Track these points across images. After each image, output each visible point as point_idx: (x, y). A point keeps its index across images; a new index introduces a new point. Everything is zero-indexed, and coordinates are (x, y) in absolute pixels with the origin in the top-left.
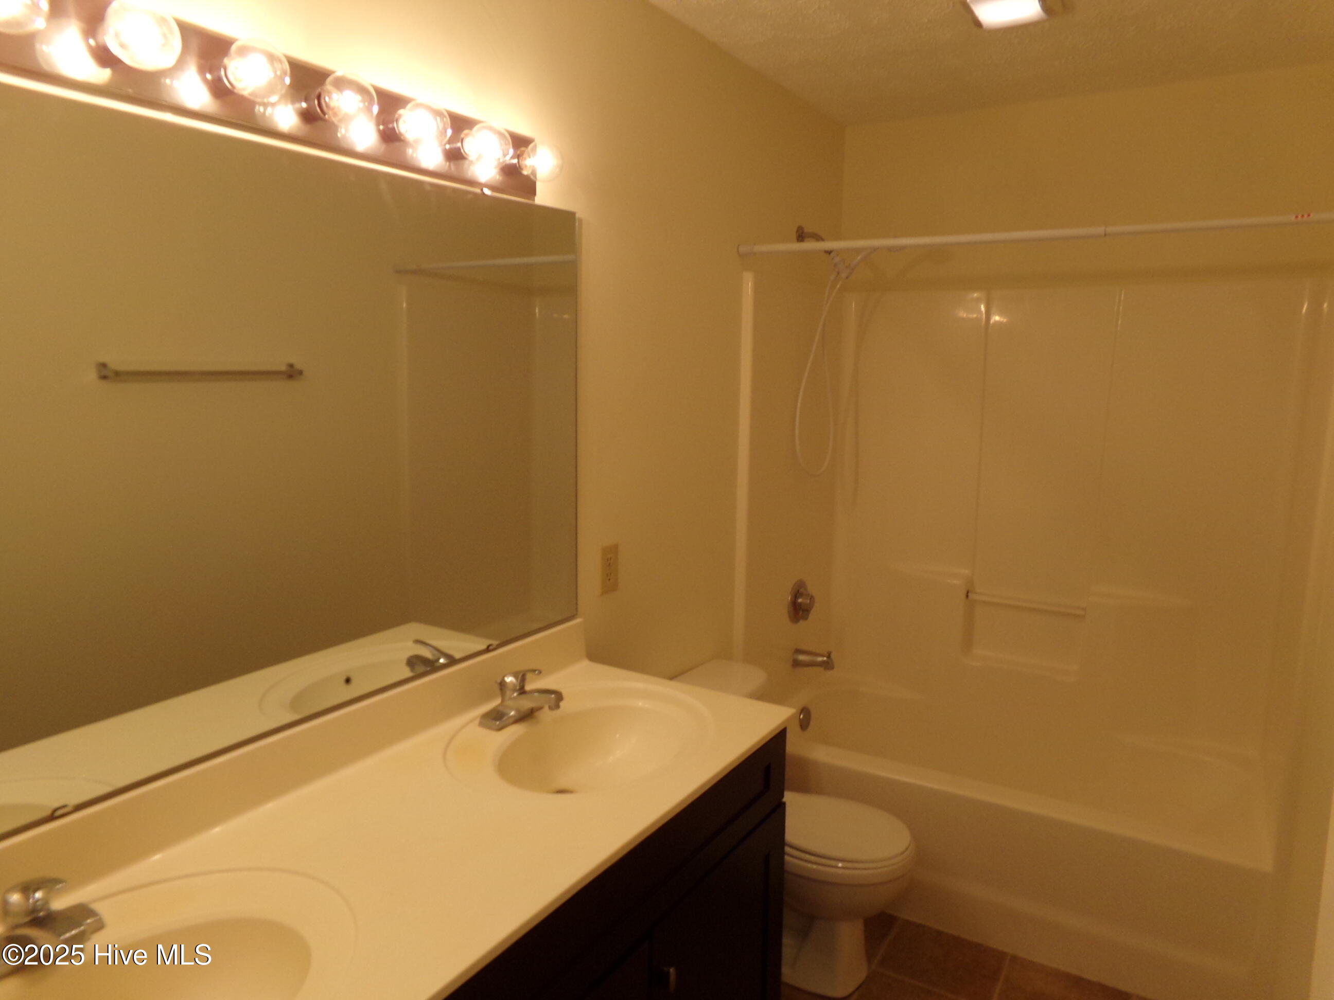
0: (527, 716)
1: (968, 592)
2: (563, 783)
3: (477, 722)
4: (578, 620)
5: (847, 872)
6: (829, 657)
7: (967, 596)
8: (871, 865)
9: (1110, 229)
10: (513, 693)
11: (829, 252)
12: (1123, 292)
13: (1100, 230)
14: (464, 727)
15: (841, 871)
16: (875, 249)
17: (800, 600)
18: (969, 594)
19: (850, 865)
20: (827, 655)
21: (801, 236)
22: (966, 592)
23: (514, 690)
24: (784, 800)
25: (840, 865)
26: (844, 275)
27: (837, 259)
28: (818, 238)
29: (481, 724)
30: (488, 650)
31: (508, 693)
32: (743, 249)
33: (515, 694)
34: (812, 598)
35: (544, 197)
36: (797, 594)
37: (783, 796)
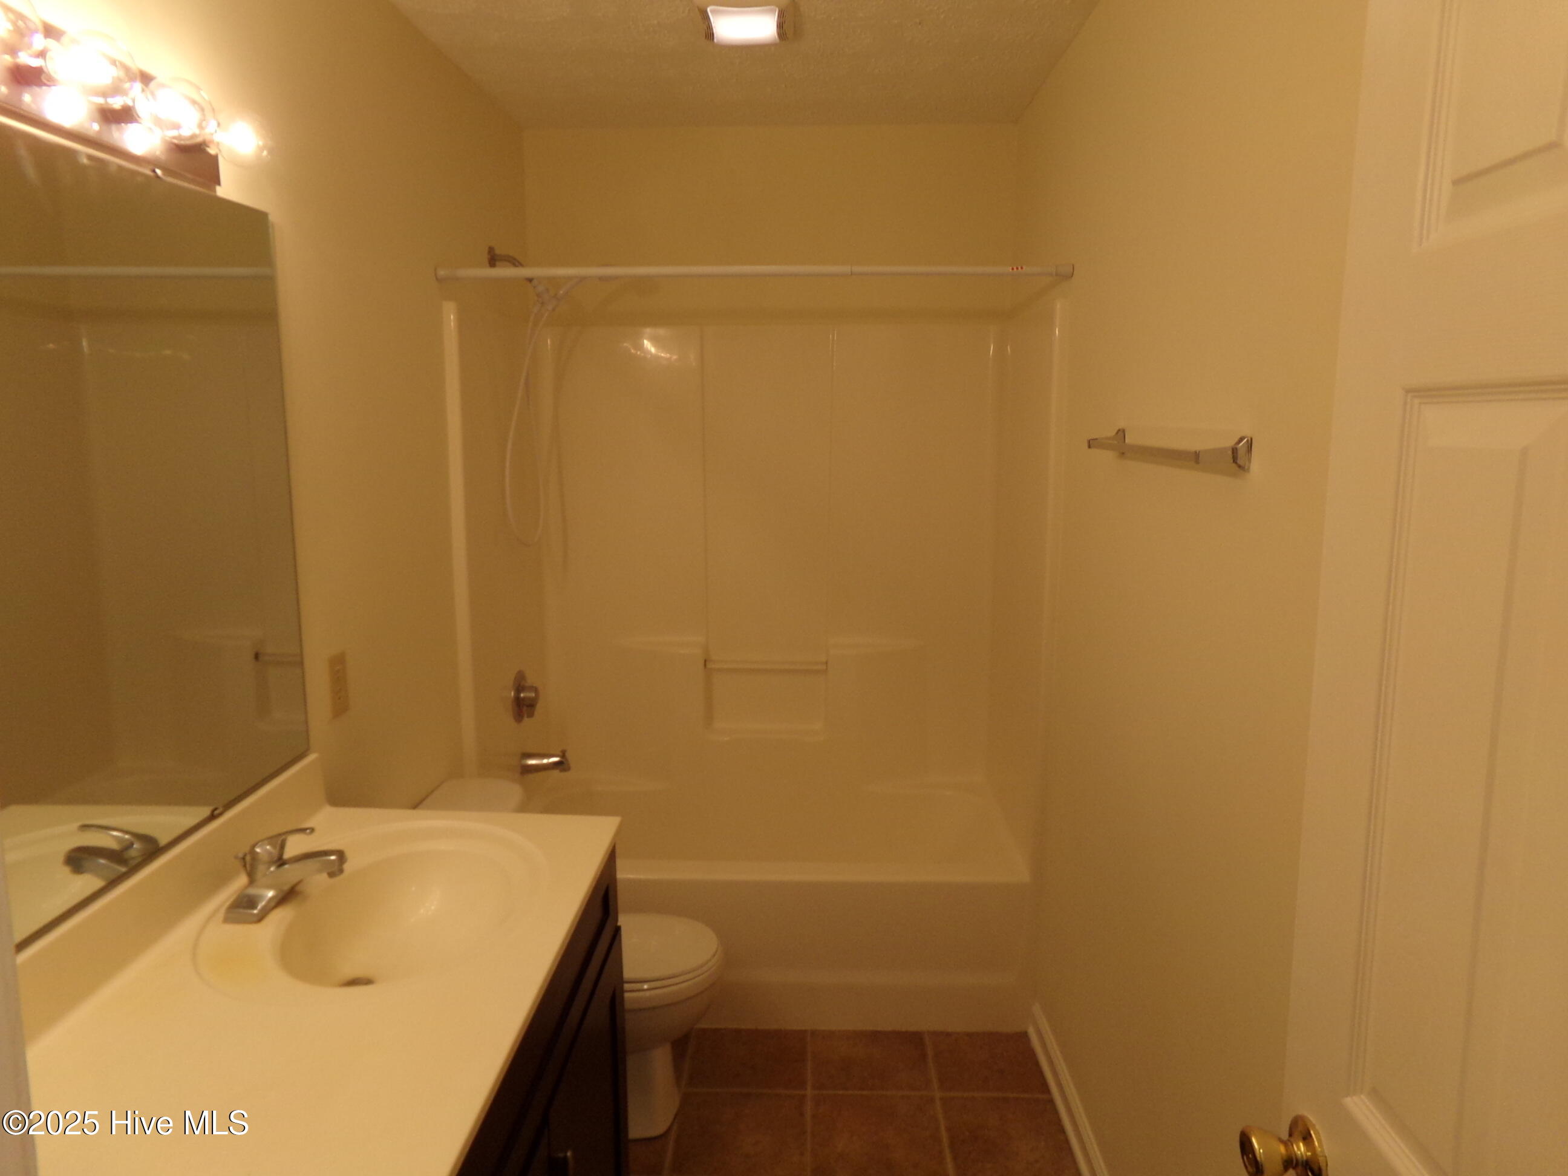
0: (288, 896)
1: (705, 661)
2: (351, 972)
3: (221, 915)
4: (312, 757)
5: (653, 992)
6: (563, 755)
7: (705, 665)
8: (687, 977)
9: (857, 269)
10: (269, 868)
11: (530, 280)
12: (835, 332)
13: (846, 269)
14: (203, 928)
15: (648, 994)
16: (582, 279)
17: (522, 695)
18: (707, 663)
19: (653, 984)
20: (560, 754)
21: (493, 260)
22: (703, 661)
23: (271, 863)
24: (619, 924)
25: (646, 987)
26: (550, 308)
27: (541, 288)
28: (515, 262)
29: (227, 920)
30: (212, 817)
31: (261, 868)
32: (442, 273)
33: (272, 869)
34: (536, 690)
35: (228, 189)
36: (519, 688)
37: (617, 920)
